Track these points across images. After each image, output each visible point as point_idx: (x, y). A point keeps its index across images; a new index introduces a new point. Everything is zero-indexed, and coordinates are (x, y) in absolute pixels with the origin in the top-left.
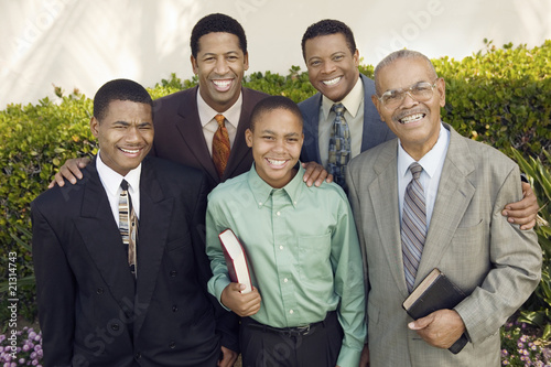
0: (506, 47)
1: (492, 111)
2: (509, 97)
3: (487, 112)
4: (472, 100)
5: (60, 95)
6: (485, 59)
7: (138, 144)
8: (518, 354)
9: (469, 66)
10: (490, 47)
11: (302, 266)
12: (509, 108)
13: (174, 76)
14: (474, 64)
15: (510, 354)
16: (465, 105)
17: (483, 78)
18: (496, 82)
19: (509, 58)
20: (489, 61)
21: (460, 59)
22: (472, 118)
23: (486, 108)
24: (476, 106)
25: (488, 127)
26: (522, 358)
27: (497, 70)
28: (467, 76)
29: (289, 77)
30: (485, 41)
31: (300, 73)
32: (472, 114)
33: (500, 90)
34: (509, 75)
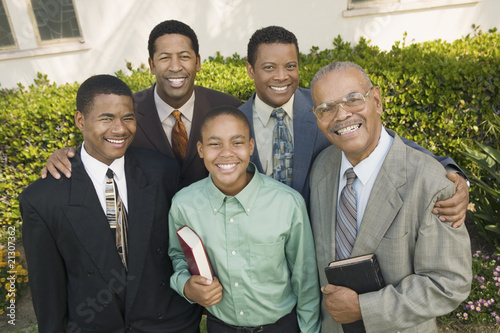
0: (491, 31)
1: (478, 84)
2: (493, 72)
3: (474, 84)
4: (461, 74)
5: (130, 69)
6: (473, 41)
7: (124, 135)
8: (493, 280)
9: (459, 46)
10: (478, 31)
11: (253, 272)
12: (492, 81)
13: (218, 53)
14: (463, 45)
15: (486, 281)
16: (456, 78)
17: (471, 56)
18: (482, 60)
19: (494, 40)
20: (476, 42)
21: (451, 41)
22: (461, 89)
23: (473, 81)
24: (464, 79)
25: (474, 97)
26: (497, 284)
27: (483, 50)
28: (457, 55)
29: (310, 55)
30: (474, 26)
31: (318, 52)
32: (461, 86)
33: (486, 66)
34: (494, 54)
